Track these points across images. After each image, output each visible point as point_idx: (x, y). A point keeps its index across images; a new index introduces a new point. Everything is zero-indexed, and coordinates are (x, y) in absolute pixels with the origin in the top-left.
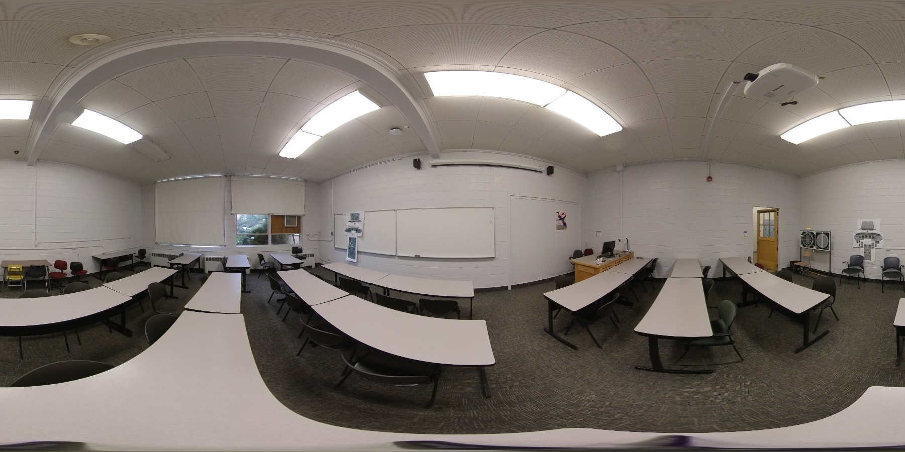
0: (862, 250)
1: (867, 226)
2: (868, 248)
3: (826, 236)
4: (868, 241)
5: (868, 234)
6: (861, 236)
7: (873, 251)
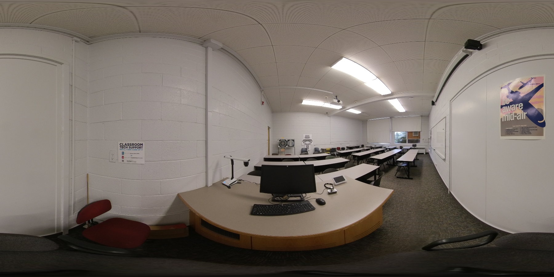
0: (306, 146)
1: (307, 137)
2: (308, 145)
3: (293, 141)
4: (307, 142)
5: (307, 140)
6: (305, 141)
7: (310, 146)
